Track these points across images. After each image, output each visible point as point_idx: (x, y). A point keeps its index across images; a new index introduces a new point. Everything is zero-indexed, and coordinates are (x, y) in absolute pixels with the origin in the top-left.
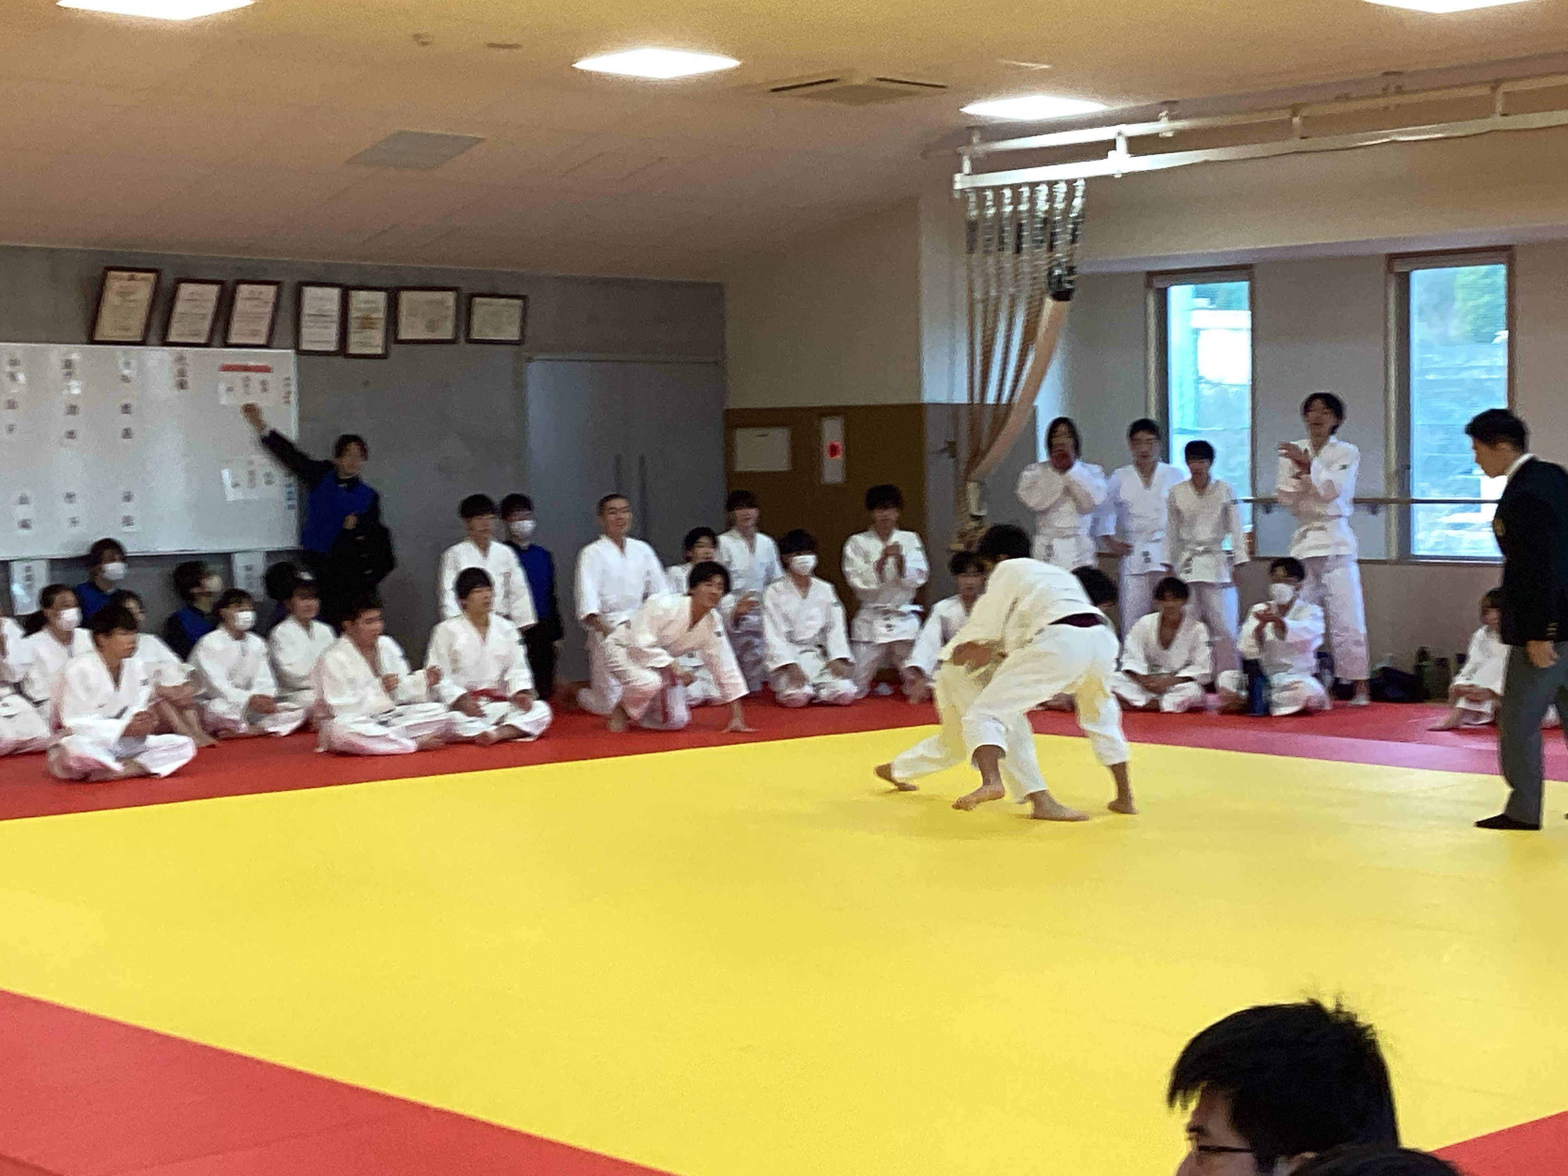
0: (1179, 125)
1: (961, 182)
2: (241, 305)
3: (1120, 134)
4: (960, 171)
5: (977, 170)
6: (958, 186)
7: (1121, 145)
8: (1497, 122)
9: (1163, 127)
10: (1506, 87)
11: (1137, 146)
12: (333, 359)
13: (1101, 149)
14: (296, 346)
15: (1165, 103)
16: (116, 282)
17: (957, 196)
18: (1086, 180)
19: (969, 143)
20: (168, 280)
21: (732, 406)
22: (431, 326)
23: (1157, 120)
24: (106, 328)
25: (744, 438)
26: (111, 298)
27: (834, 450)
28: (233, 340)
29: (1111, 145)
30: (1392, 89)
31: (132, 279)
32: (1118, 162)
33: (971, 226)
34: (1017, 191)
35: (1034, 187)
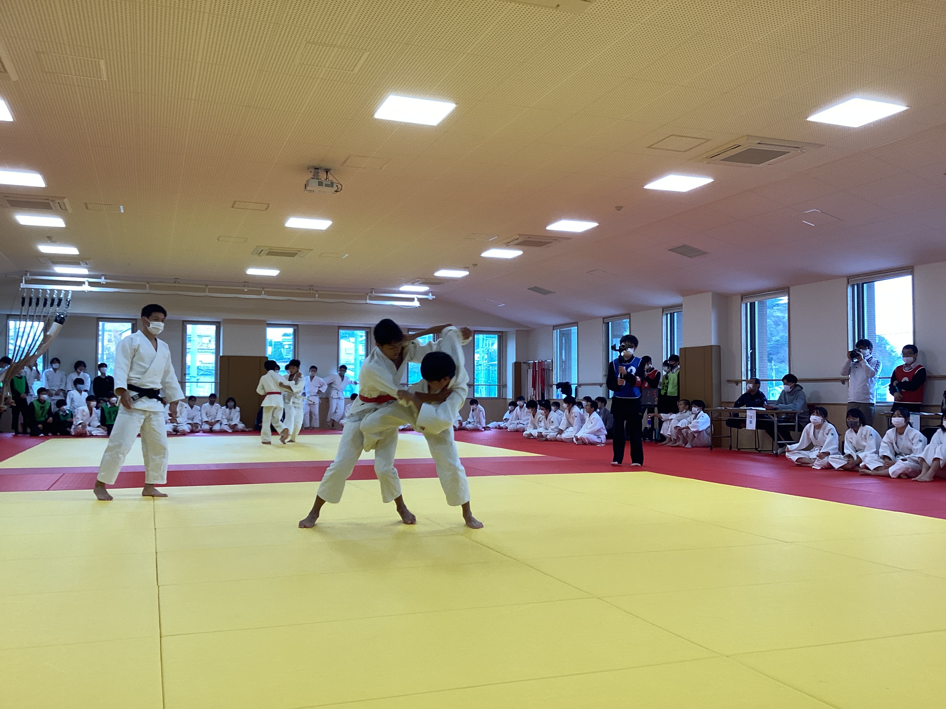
0: (108, 281)
1: (23, 285)
3: (87, 281)
4: (22, 282)
5: (27, 282)
6: (21, 287)
7: (87, 283)
9: (103, 280)
11: (92, 284)
15: (103, 275)
17: (20, 289)
18: (73, 291)
19: (26, 275)
23: (100, 278)
29: (83, 283)
30: (176, 282)
32: (86, 288)
33: (23, 299)
34: (45, 290)
35: (52, 291)
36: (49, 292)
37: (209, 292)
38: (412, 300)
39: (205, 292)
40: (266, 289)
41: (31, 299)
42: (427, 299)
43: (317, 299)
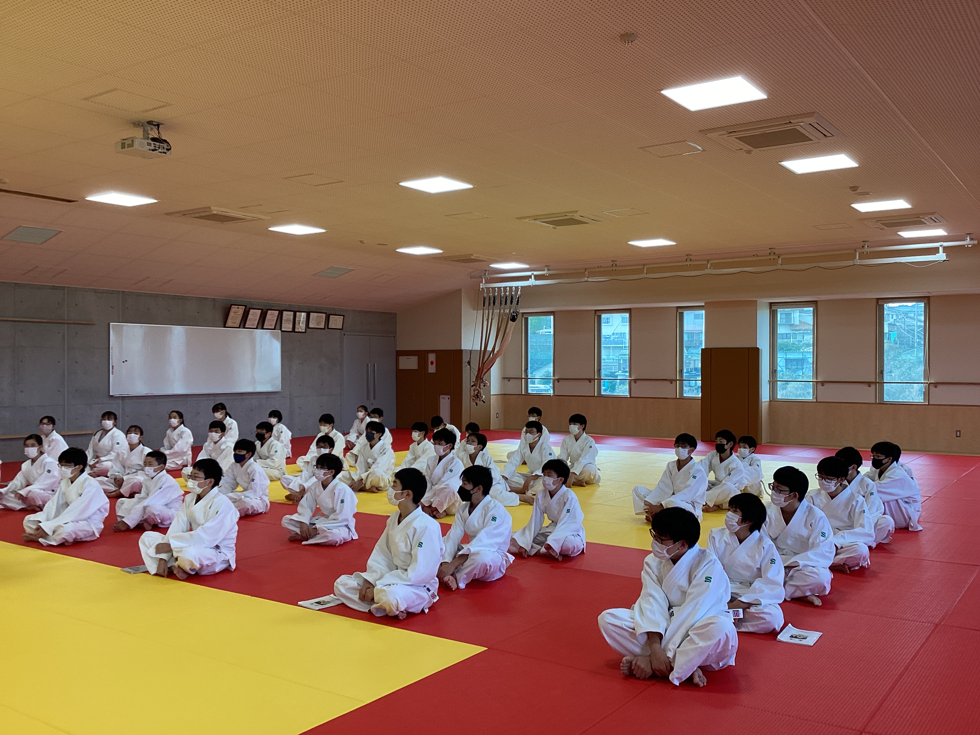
0: (550, 272)
2: (268, 317)
3: (533, 274)
5: (487, 282)
6: (481, 287)
7: (533, 277)
8: (644, 275)
9: (546, 272)
10: (647, 266)
11: (537, 278)
12: (291, 333)
13: (527, 278)
14: (281, 329)
15: (547, 266)
16: (234, 309)
17: (480, 289)
18: (521, 287)
19: (485, 274)
20: (247, 309)
21: (398, 349)
22: (318, 323)
23: (544, 270)
24: (229, 323)
25: (402, 359)
26: (231, 314)
27: (432, 363)
28: (265, 327)
29: (530, 277)
30: (614, 265)
31: (238, 308)
32: (532, 282)
33: (484, 298)
34: (500, 289)
35: (505, 288)
38: (935, 251)
39: (643, 273)
40: (711, 262)
41: (489, 298)
42: (964, 246)
43: (779, 267)
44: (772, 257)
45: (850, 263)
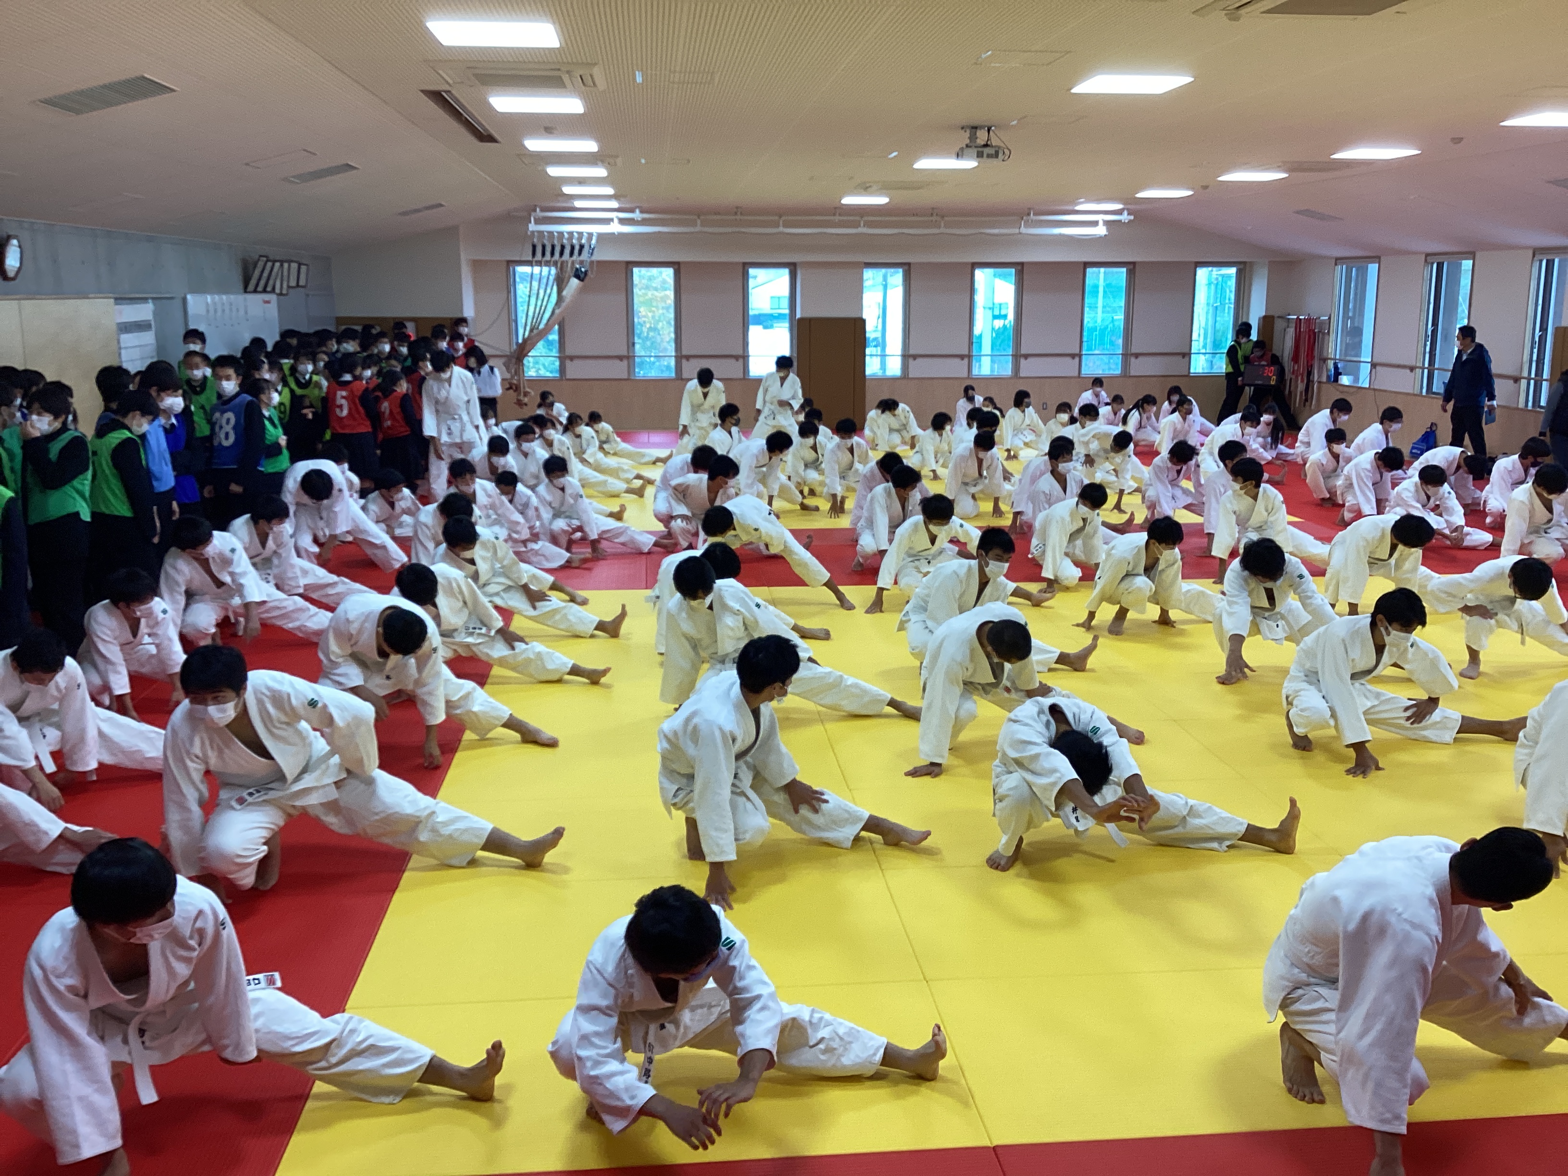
0: (645, 216)
3: (617, 217)
4: (531, 223)
5: (538, 221)
6: (530, 228)
7: (616, 221)
9: (637, 215)
10: (783, 218)
11: (623, 222)
13: (608, 221)
15: (638, 208)
17: (529, 232)
18: (598, 233)
19: (535, 211)
21: (339, 314)
23: (632, 211)
29: (612, 220)
32: (616, 228)
33: (534, 247)
34: (561, 234)
35: (571, 234)
36: (566, 235)
37: (785, 226)
38: (1094, 224)
39: (777, 226)
41: (544, 247)
42: (1120, 221)
43: (943, 230)
44: (934, 218)
45: (1017, 231)
